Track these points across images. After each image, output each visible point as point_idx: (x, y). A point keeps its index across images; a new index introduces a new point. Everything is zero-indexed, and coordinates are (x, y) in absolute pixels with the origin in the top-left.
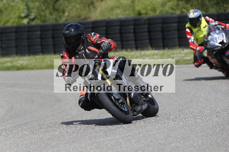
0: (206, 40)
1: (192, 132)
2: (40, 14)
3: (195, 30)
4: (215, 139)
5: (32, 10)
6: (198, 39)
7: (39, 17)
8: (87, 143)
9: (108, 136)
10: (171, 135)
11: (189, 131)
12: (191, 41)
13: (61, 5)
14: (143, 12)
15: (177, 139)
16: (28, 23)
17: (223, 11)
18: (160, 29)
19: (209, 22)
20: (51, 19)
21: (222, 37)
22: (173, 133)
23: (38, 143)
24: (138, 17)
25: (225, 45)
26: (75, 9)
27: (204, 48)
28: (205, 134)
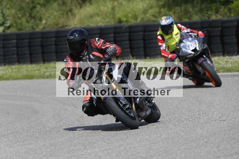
0: (178, 48)
1: (175, 145)
2: (15, 22)
3: (166, 37)
4: (199, 152)
5: (8, 18)
6: (170, 47)
7: (15, 25)
8: (65, 156)
9: (88, 150)
10: (153, 147)
11: (172, 144)
12: (163, 48)
13: (38, 12)
14: (124, 19)
15: (159, 152)
16: (4, 31)
17: (207, 19)
18: (141, 37)
19: (181, 29)
20: (27, 27)
21: (195, 45)
22: (155, 145)
23: (14, 156)
24: (118, 25)
25: (198, 53)
26: (52, 17)
27: (176, 56)
28: (189, 147)
